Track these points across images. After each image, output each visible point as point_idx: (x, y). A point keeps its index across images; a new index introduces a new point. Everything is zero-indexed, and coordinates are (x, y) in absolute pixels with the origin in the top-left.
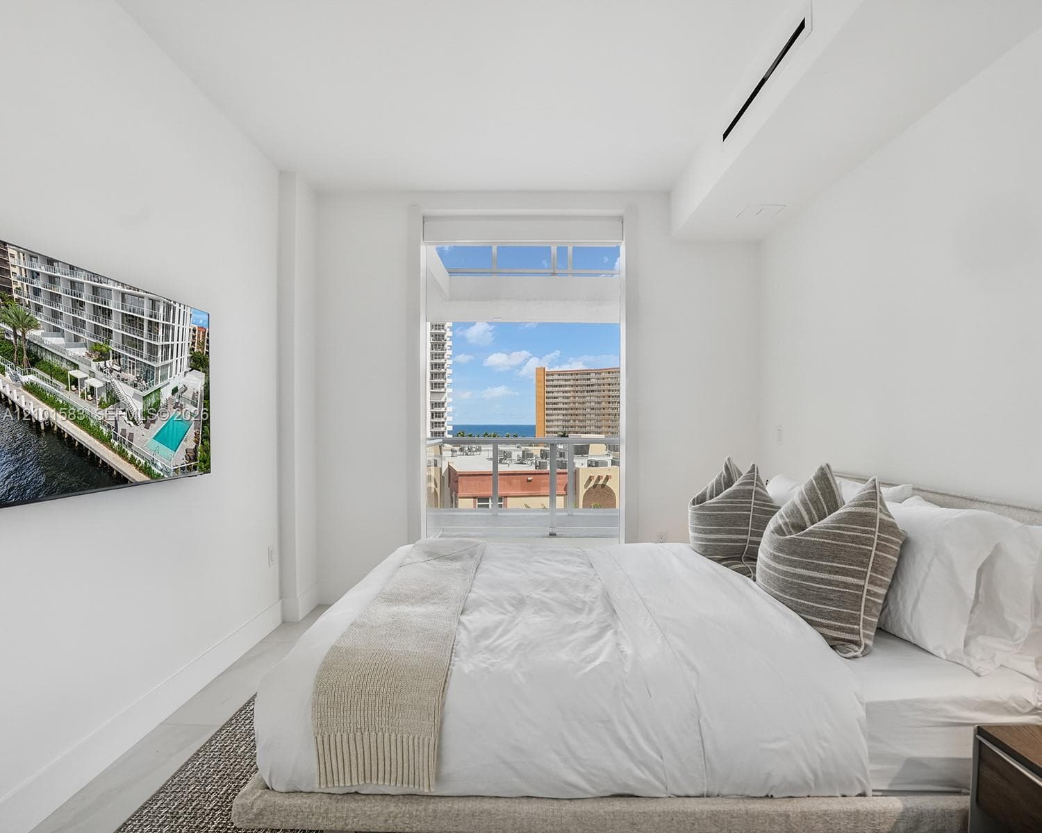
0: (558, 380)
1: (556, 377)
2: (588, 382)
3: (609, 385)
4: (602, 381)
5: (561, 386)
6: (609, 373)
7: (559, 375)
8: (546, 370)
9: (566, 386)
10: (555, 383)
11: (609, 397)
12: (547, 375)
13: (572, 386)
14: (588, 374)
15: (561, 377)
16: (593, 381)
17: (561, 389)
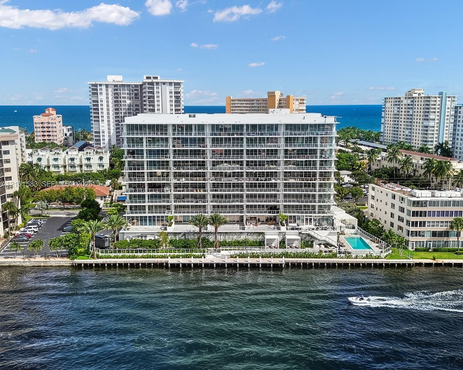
0: (238, 104)
1: (236, 102)
2: (253, 105)
3: (263, 107)
4: (260, 105)
5: (239, 107)
6: (263, 100)
7: (238, 101)
8: (231, 98)
9: (241, 107)
10: (236, 105)
11: (263, 110)
12: (232, 101)
13: (245, 107)
14: (252, 101)
15: (239, 102)
16: (255, 105)
17: (239, 108)
